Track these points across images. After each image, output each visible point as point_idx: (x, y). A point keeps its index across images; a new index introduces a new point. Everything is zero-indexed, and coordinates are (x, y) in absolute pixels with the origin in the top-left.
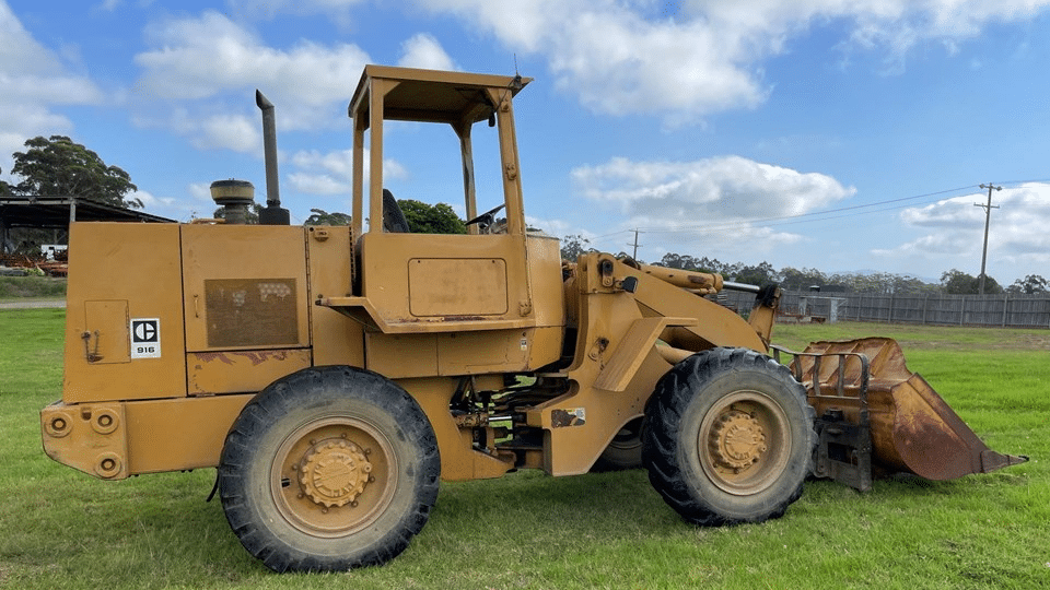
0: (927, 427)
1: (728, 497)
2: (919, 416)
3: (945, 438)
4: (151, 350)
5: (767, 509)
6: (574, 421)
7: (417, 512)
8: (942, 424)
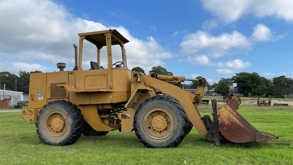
0: (232, 123)
1: (153, 140)
2: (229, 119)
3: (239, 127)
4: (41, 98)
5: (165, 145)
6: (127, 117)
7: (71, 134)
8: (238, 122)
